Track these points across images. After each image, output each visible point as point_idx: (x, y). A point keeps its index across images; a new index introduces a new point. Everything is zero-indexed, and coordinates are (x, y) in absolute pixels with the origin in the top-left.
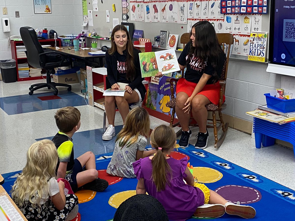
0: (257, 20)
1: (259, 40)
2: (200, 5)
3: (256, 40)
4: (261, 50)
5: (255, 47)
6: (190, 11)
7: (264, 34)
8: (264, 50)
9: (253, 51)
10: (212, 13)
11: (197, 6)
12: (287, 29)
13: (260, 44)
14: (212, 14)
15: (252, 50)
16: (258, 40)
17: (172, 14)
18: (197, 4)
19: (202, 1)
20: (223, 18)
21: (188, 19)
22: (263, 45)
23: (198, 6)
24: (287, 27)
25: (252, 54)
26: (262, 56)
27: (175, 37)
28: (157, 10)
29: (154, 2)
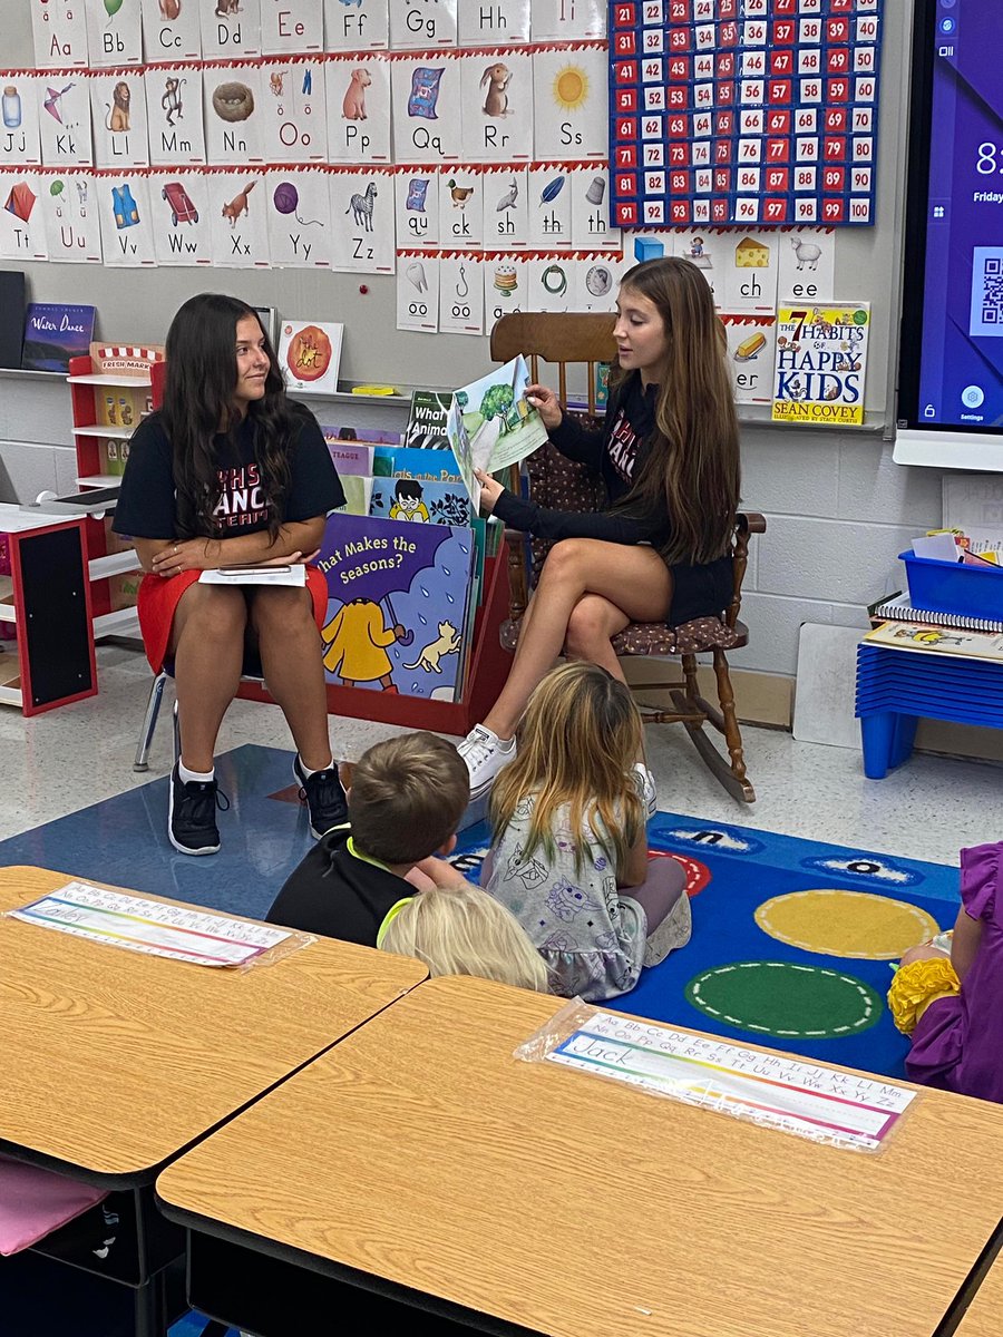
0: (807, 252)
1: (827, 335)
2: (472, 190)
3: (808, 335)
4: (842, 376)
5: (807, 366)
6: (414, 213)
7: (853, 311)
8: (857, 377)
9: (797, 381)
10: (550, 223)
11: (458, 194)
12: (993, 287)
13: (835, 354)
14: (550, 230)
15: (790, 379)
16: (822, 336)
17: (297, 230)
18: (452, 184)
19: (485, 172)
20: (618, 248)
21: (399, 253)
22: (848, 355)
23: (462, 195)
24: (990, 279)
25: (791, 395)
26: (845, 400)
27: (319, 335)
28: (191, 207)
29: (172, 170)
